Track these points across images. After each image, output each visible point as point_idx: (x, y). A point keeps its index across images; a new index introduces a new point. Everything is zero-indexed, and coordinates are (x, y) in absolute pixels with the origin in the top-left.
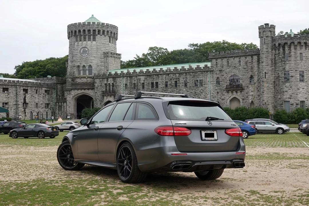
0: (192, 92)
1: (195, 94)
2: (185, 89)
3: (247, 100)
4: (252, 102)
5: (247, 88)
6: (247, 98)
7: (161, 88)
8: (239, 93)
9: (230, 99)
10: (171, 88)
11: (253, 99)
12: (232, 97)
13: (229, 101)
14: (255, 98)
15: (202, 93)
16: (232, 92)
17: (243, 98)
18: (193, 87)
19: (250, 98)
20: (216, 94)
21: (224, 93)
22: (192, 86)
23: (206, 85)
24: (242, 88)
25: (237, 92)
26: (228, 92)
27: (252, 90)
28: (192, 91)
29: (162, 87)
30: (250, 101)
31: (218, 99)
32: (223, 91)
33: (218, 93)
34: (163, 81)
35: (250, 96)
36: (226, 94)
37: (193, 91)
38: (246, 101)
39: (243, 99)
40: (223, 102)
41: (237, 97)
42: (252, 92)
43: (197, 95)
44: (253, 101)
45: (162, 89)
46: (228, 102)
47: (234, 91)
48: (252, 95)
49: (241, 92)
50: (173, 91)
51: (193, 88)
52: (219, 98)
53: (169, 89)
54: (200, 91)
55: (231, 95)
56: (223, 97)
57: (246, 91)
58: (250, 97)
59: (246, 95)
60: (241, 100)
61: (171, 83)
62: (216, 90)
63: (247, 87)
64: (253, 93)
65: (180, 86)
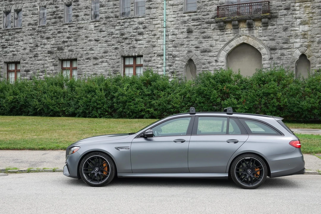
0: (112, 34)
1: (120, 39)
2: (92, 26)
3: (285, 52)
4: (303, 56)
5: (285, 12)
6: (285, 46)
7: (29, 24)
8: (258, 30)
9: (229, 48)
10: (55, 23)
11: (308, 46)
12: (234, 44)
13: (224, 54)
14: (315, 44)
15: (141, 34)
16: (236, 27)
17: (273, 44)
18: (117, 17)
19: (297, 45)
20: (185, 35)
21: (209, 32)
22: (112, 15)
23: (153, 11)
24: (269, 11)
25: (250, 27)
26: (222, 29)
27: (305, 17)
28: (113, 30)
29: (32, 22)
30: (297, 54)
31: (189, 52)
32: (206, 25)
33: (190, 31)
34: (35, 6)
35: (297, 36)
36: (216, 34)
37: (116, 31)
38: (283, 55)
39: (273, 49)
40: (206, 58)
41: (251, 41)
42: (303, 23)
43: (127, 41)
44: (307, 53)
45: (30, 27)
46: (222, 57)
47: (242, 25)
48: (304, 35)
49: (266, 25)
50: (59, 32)
51: (114, 21)
52: (193, 49)
53: (50, 28)
54: (137, 29)
55: (232, 36)
56: (205, 45)
57: (282, 21)
58: (298, 42)
59: (284, 34)
60: (264, 51)
61: (55, 9)
62: (185, 22)
63: (287, 9)
64: (306, 28)
65: (80, 18)
